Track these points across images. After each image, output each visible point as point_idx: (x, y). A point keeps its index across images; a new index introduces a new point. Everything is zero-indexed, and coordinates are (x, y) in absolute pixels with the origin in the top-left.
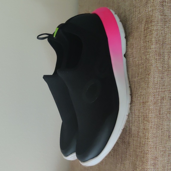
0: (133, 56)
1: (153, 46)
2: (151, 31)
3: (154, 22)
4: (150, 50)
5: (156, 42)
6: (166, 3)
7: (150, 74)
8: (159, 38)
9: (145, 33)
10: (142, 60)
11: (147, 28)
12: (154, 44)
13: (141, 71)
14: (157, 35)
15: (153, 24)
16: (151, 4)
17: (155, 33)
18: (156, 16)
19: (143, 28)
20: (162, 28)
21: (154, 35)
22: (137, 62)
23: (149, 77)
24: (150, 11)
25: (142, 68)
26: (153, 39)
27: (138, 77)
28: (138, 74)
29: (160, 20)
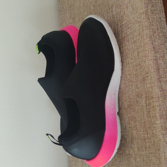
0: (137, 129)
1: (158, 122)
2: (153, 107)
3: (155, 98)
4: (156, 125)
5: (160, 117)
6: (163, 78)
7: (160, 149)
8: (162, 113)
9: (148, 108)
10: (148, 134)
11: (148, 103)
12: (158, 119)
13: (148, 145)
14: (160, 110)
15: (155, 100)
16: (149, 81)
17: (158, 108)
18: (156, 92)
19: (144, 102)
20: (163, 102)
21: (157, 111)
22: (142, 135)
23: (160, 152)
24: (149, 87)
25: (149, 142)
26: (157, 115)
27: (146, 150)
28: (146, 148)
29: (160, 96)
